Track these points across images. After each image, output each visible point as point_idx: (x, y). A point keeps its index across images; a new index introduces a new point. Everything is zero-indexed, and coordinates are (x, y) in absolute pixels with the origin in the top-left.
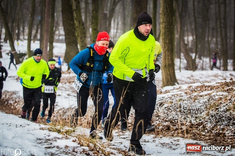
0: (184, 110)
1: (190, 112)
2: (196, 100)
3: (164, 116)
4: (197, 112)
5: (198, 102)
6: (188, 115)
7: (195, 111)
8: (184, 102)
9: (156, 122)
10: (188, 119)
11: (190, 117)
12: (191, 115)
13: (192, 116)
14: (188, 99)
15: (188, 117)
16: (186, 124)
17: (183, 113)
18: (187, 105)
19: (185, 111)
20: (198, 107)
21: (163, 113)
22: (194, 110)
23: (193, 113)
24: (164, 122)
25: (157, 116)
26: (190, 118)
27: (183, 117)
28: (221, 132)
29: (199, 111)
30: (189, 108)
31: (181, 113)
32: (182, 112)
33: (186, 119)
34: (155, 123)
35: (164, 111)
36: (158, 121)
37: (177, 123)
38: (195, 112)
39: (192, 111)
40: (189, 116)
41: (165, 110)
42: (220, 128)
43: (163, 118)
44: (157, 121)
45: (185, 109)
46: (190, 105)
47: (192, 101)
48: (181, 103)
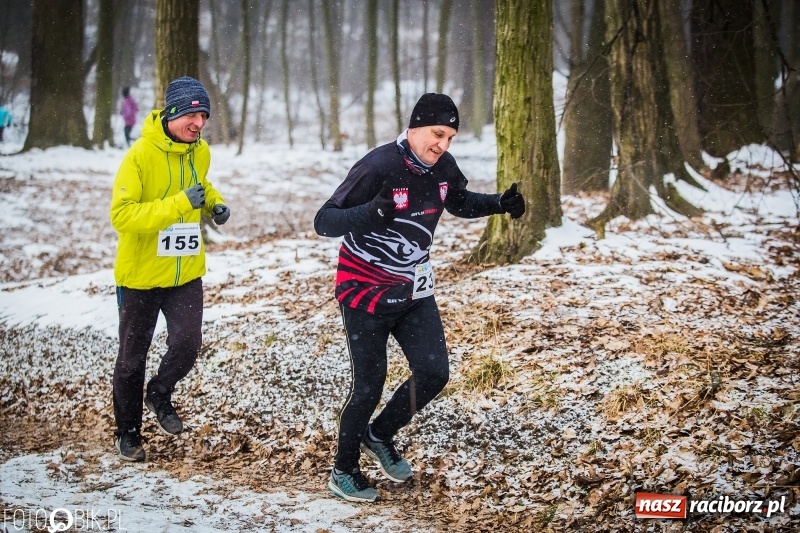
0: (291, 378)
1: (314, 389)
2: (329, 345)
3: (220, 394)
4: (336, 392)
5: (337, 352)
6: (307, 399)
7: (328, 387)
8: (288, 349)
9: (197, 417)
10: (308, 413)
11: (316, 407)
12: (318, 400)
13: (322, 403)
14: (298, 337)
15: (310, 409)
16: (306, 434)
17: (288, 390)
18: (300, 361)
19: (296, 383)
20: (339, 375)
21: (215, 385)
22: (328, 382)
23: (325, 392)
24: (222, 419)
25: (195, 393)
26: (318, 414)
27: (291, 405)
28: (430, 470)
29: (343, 388)
30: (309, 372)
31: (281, 390)
32: (285, 388)
33: (299, 413)
34: (193, 420)
35: (217, 374)
36: (204, 414)
37: (272, 427)
38: (332, 390)
39: (319, 385)
40: (312, 404)
41: (222, 374)
42: (425, 456)
43: (219, 405)
44: (198, 413)
45: (294, 375)
46: (309, 361)
47: (313, 348)
48: (276, 350)
